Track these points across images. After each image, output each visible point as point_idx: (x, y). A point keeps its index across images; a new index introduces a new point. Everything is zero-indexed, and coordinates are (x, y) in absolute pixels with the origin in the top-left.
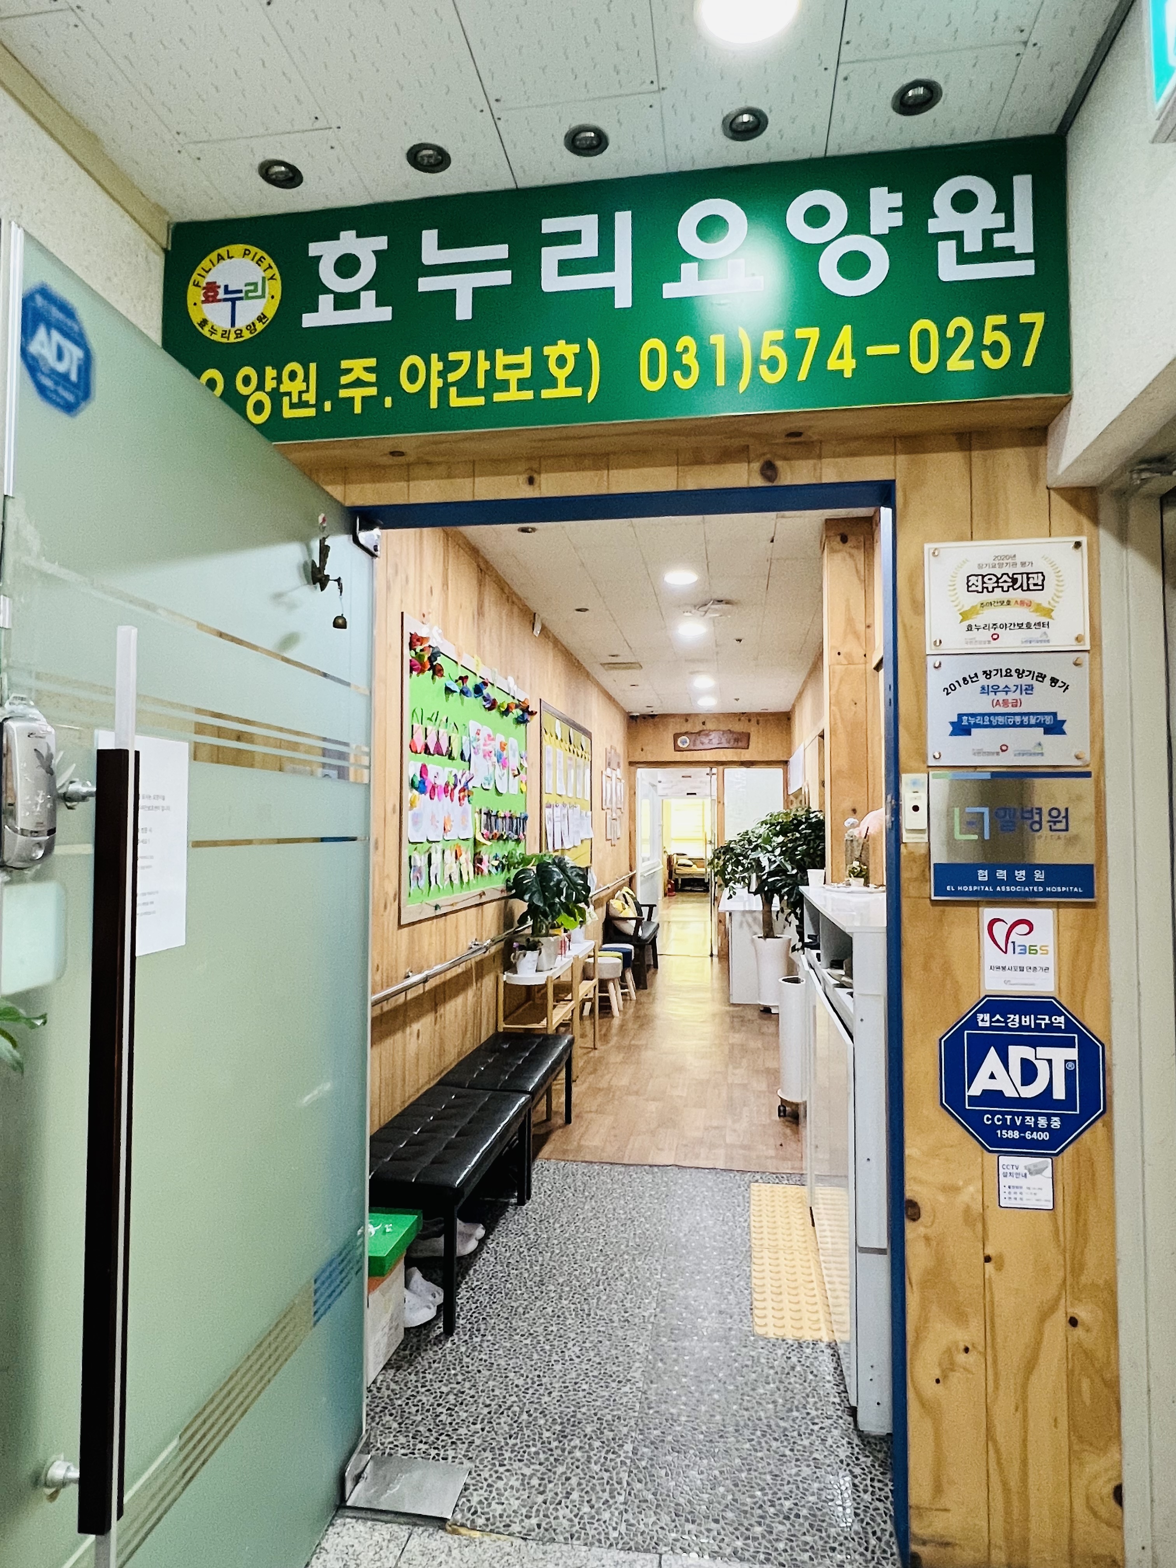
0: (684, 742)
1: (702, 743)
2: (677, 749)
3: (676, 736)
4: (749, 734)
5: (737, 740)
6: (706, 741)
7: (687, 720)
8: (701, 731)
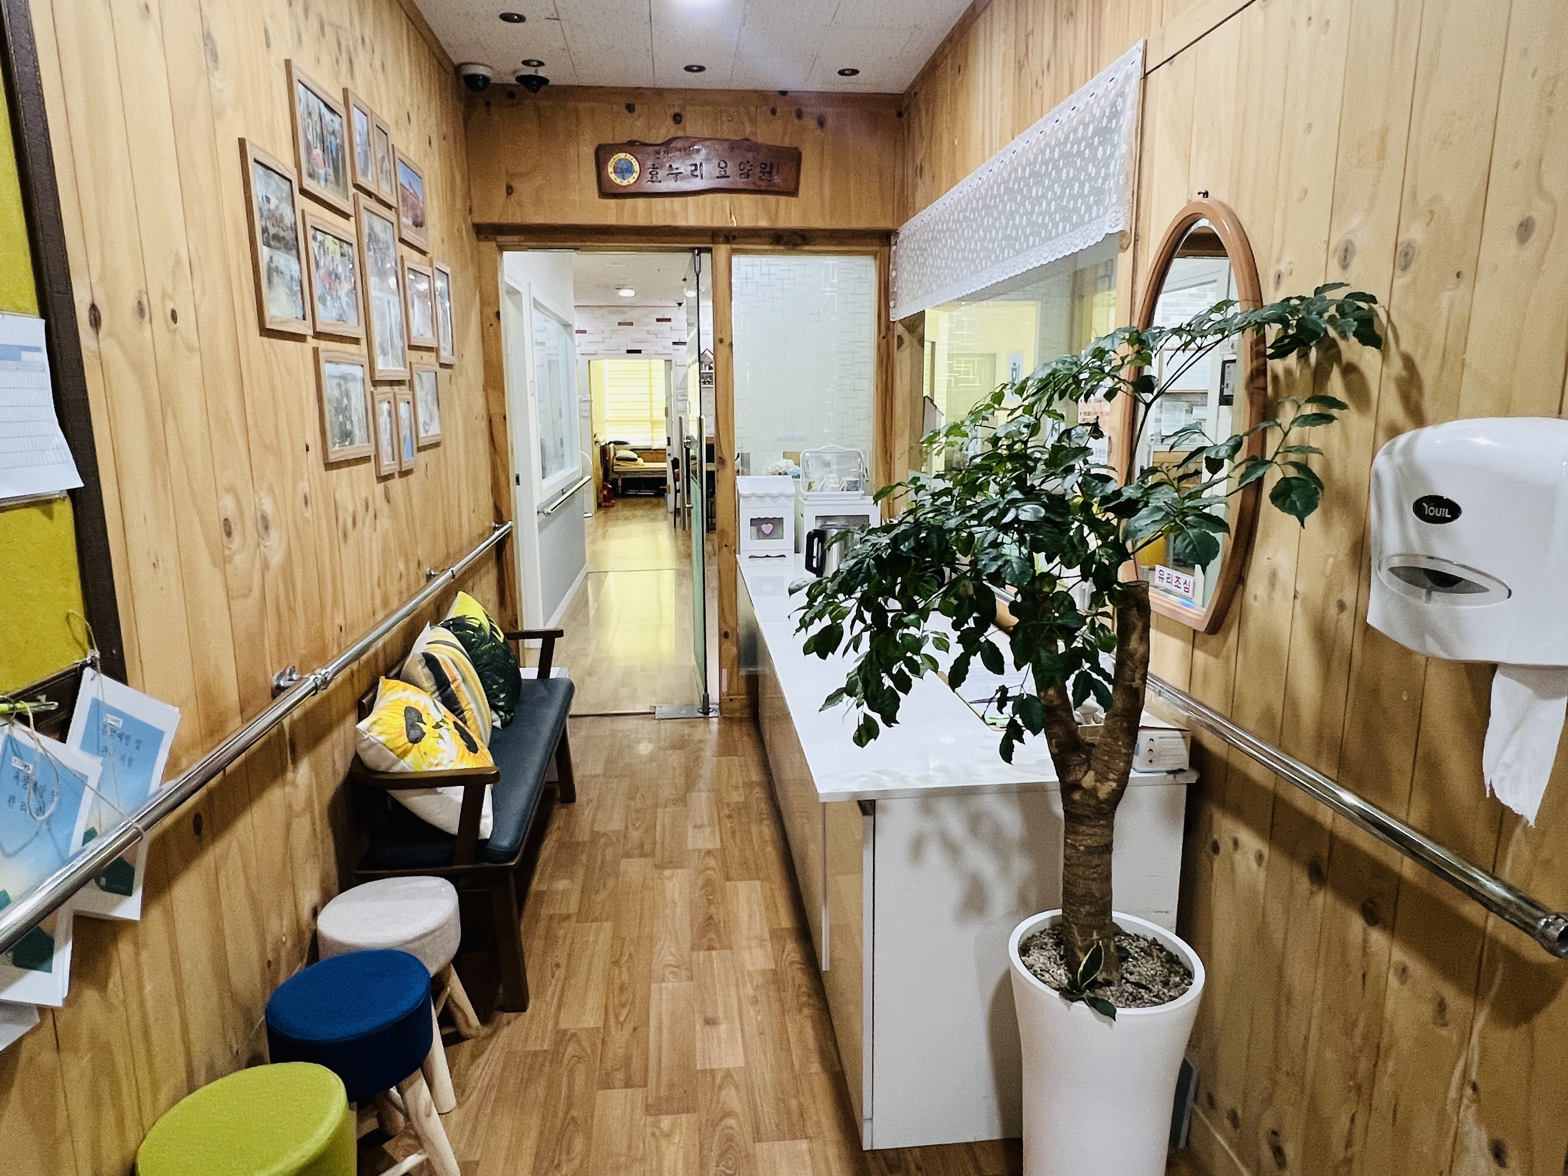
0: (624, 170)
1: (677, 176)
2: (607, 191)
3: (602, 154)
4: (799, 155)
5: (768, 169)
6: (684, 167)
7: (630, 108)
8: (670, 141)
